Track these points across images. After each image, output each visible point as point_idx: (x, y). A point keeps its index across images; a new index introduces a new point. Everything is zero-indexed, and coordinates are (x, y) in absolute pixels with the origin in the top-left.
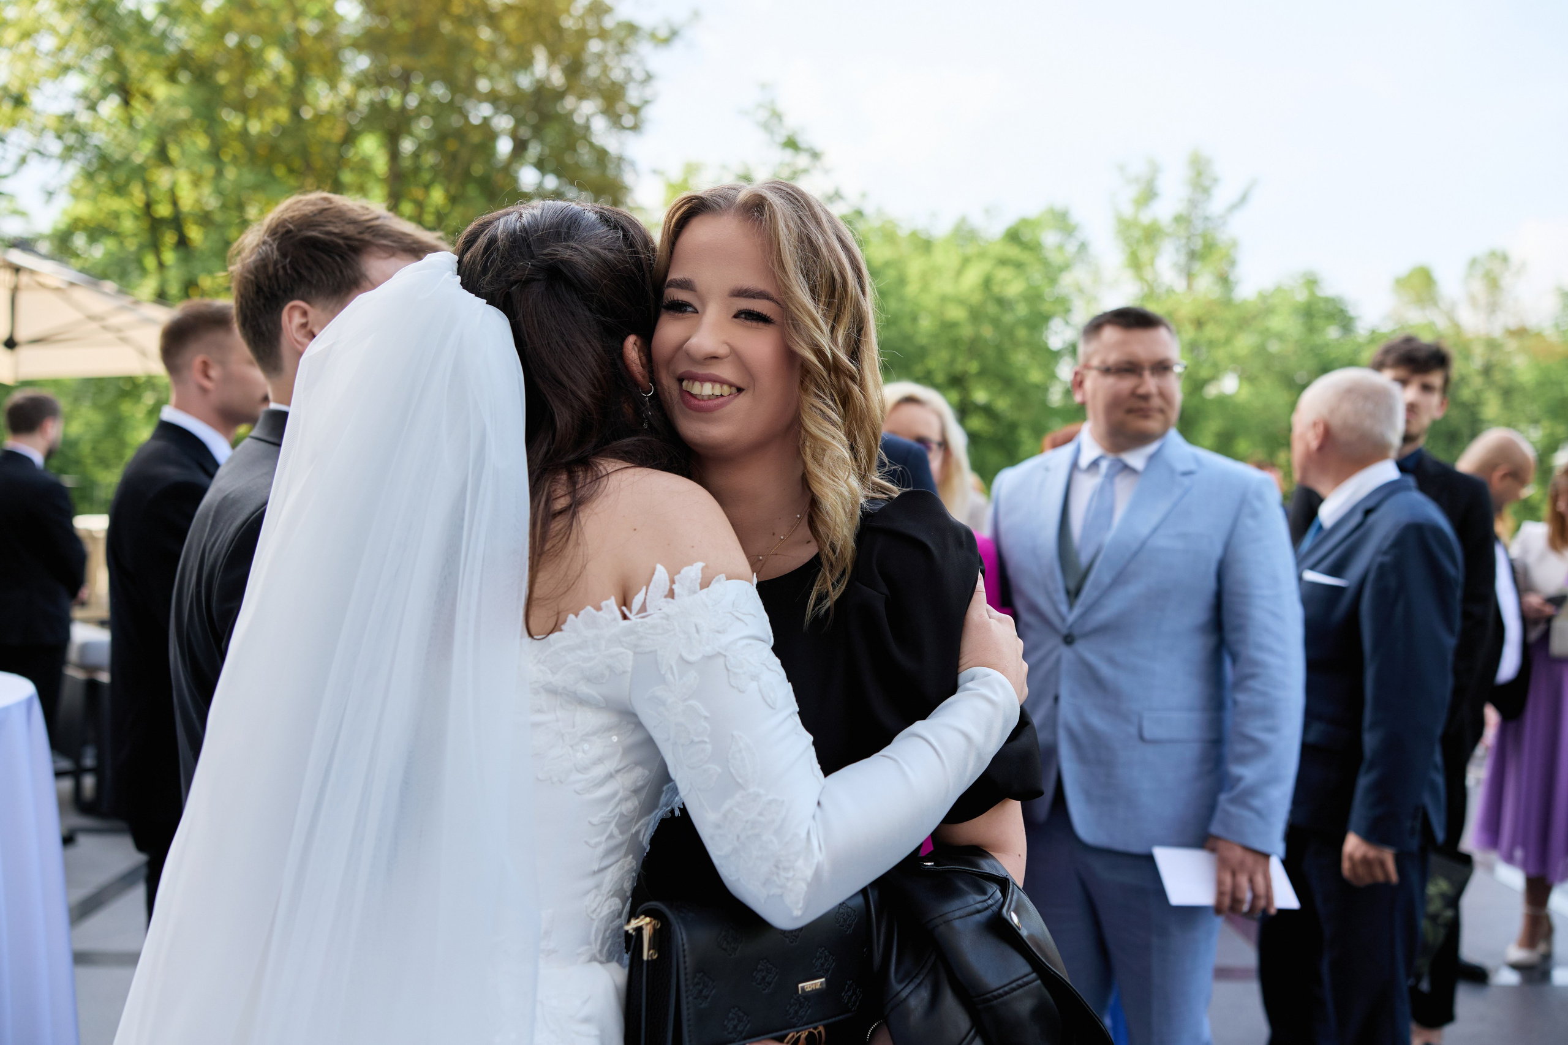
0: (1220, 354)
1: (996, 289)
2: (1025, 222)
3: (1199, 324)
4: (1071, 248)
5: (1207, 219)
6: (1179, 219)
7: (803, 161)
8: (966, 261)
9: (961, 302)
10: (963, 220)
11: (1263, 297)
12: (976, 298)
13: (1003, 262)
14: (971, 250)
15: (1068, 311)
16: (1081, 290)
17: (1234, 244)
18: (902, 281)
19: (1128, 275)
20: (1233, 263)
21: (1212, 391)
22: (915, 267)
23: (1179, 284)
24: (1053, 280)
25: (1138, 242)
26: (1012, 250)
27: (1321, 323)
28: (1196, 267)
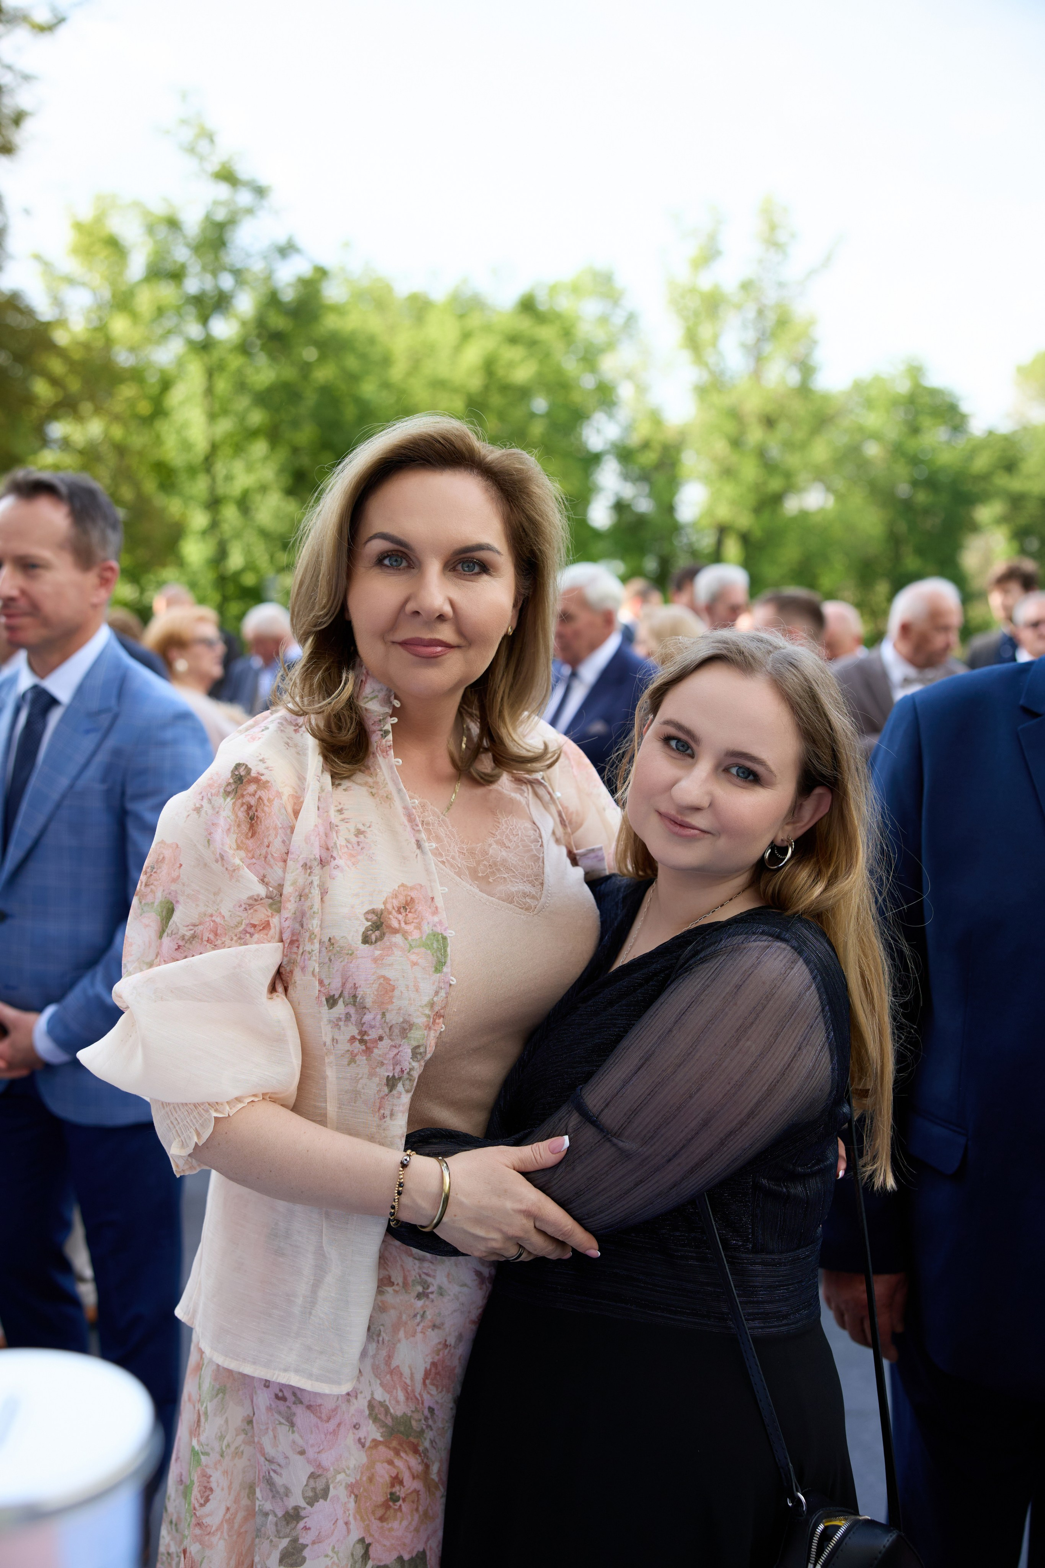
0: (795, 459)
1: (501, 372)
4: (617, 320)
5: (781, 285)
6: (747, 286)
7: (245, 198)
8: (466, 336)
9: (456, 389)
11: (858, 387)
12: (475, 383)
13: (513, 339)
14: (475, 321)
15: (613, 403)
16: (629, 376)
17: (813, 320)
18: (385, 359)
19: (684, 358)
20: (812, 344)
21: (790, 505)
22: (403, 343)
23: (747, 370)
25: (697, 314)
26: (525, 324)
27: (926, 422)
28: (768, 348)
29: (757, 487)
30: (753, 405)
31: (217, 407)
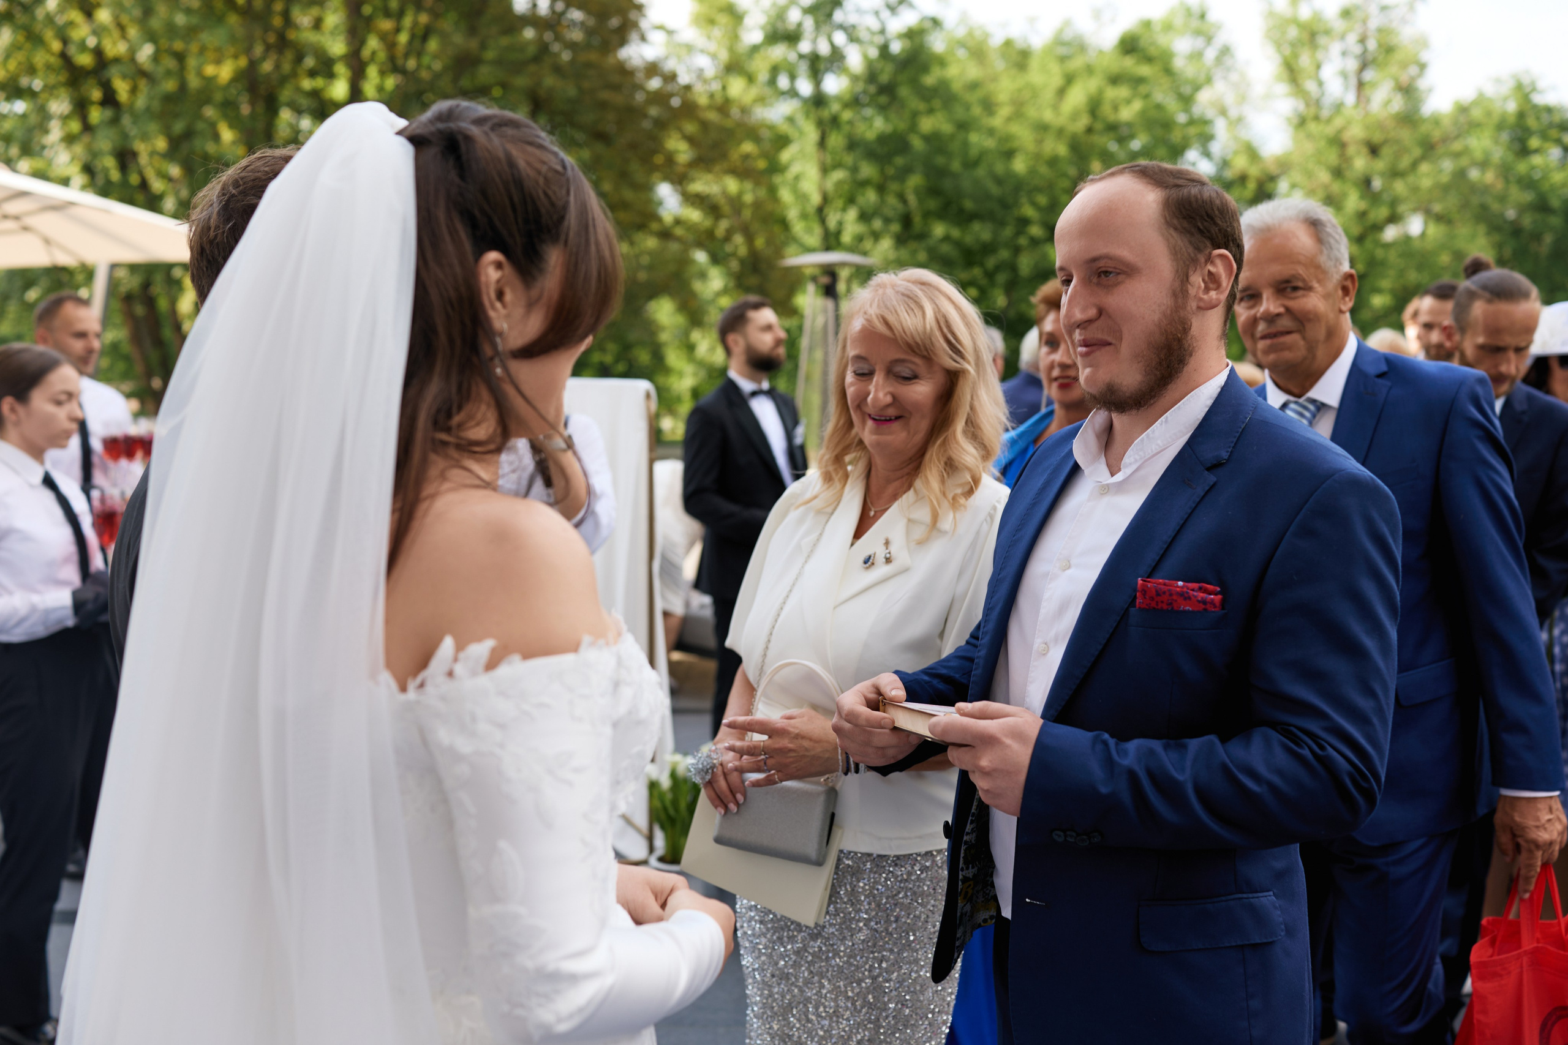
0: (1400, 187)
1: (1107, 112)
2: (1147, 24)
3: (1374, 150)
4: (1210, 54)
5: (1384, 9)
6: (1346, 14)
8: (1069, 80)
9: (1060, 132)
10: (1067, 23)
11: (1463, 109)
12: (1079, 124)
13: (1115, 80)
14: (1077, 63)
15: (1206, 139)
16: (1223, 112)
17: (1423, 42)
18: (989, 106)
19: (1283, 88)
20: (1423, 67)
21: (1390, 233)
22: (1005, 88)
23: (1350, 98)
24: (1187, 101)
25: (1295, 45)
26: (1128, 63)
27: (1534, 142)
28: (1369, 75)
29: (1362, 215)
30: (1356, 132)
31: (829, 159)
